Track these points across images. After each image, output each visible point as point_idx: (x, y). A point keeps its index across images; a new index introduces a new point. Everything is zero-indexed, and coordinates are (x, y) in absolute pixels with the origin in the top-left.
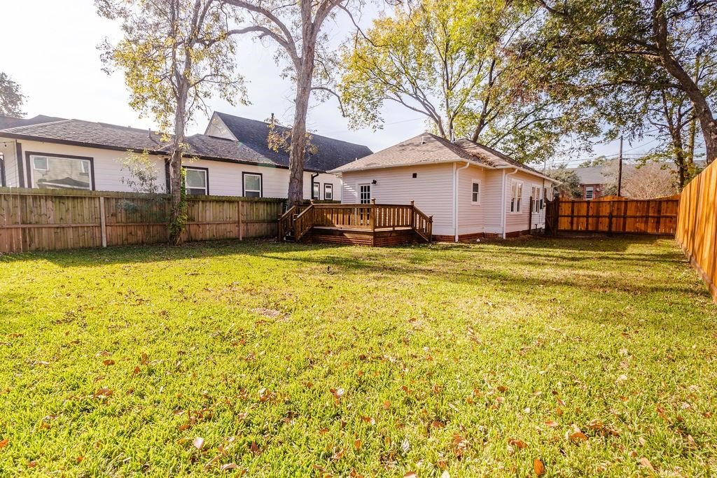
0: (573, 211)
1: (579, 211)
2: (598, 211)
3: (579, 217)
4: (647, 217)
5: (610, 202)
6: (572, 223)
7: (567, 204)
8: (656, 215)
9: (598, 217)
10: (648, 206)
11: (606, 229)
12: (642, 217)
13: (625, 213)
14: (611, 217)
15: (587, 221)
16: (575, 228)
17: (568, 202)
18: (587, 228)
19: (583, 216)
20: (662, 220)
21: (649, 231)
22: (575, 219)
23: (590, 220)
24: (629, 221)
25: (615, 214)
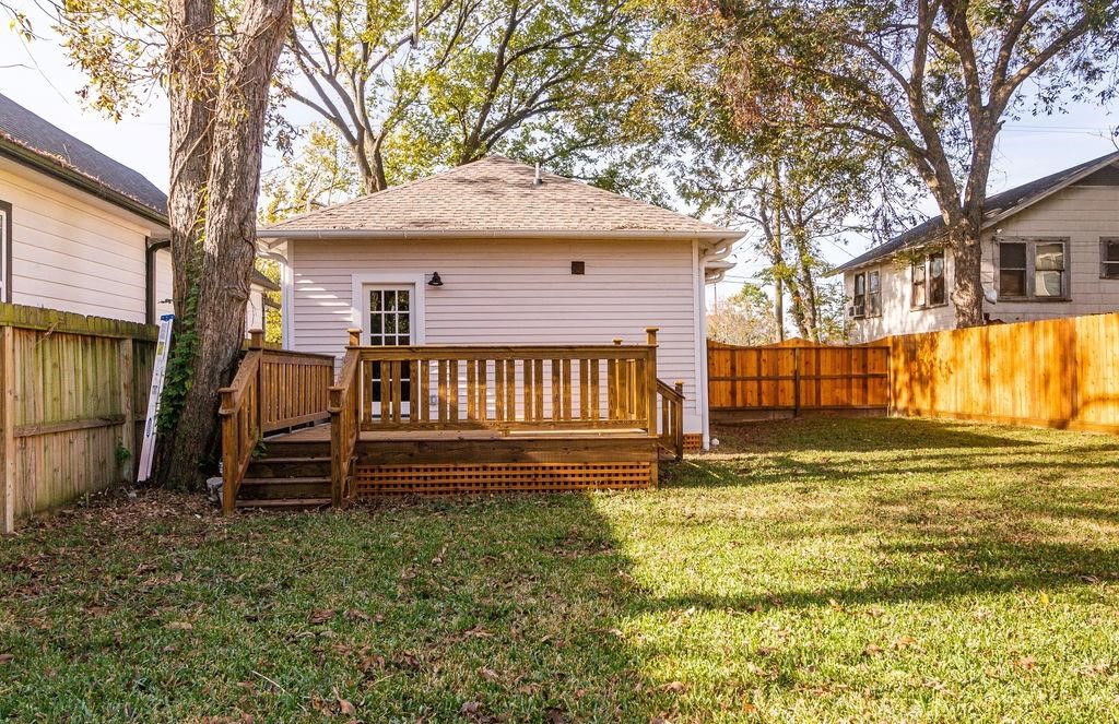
0: (733, 368)
1: (743, 367)
2: (776, 368)
3: (744, 380)
4: (849, 378)
5: (794, 349)
6: (733, 394)
7: (722, 353)
8: (860, 373)
9: (776, 379)
10: (850, 357)
11: (790, 402)
12: (842, 377)
13: (818, 370)
14: (796, 379)
15: (760, 387)
16: (739, 403)
17: (726, 349)
18: (760, 401)
19: (752, 379)
20: (870, 382)
21: (854, 403)
22: (739, 384)
23: (764, 384)
24: (825, 385)
25: (803, 373)
